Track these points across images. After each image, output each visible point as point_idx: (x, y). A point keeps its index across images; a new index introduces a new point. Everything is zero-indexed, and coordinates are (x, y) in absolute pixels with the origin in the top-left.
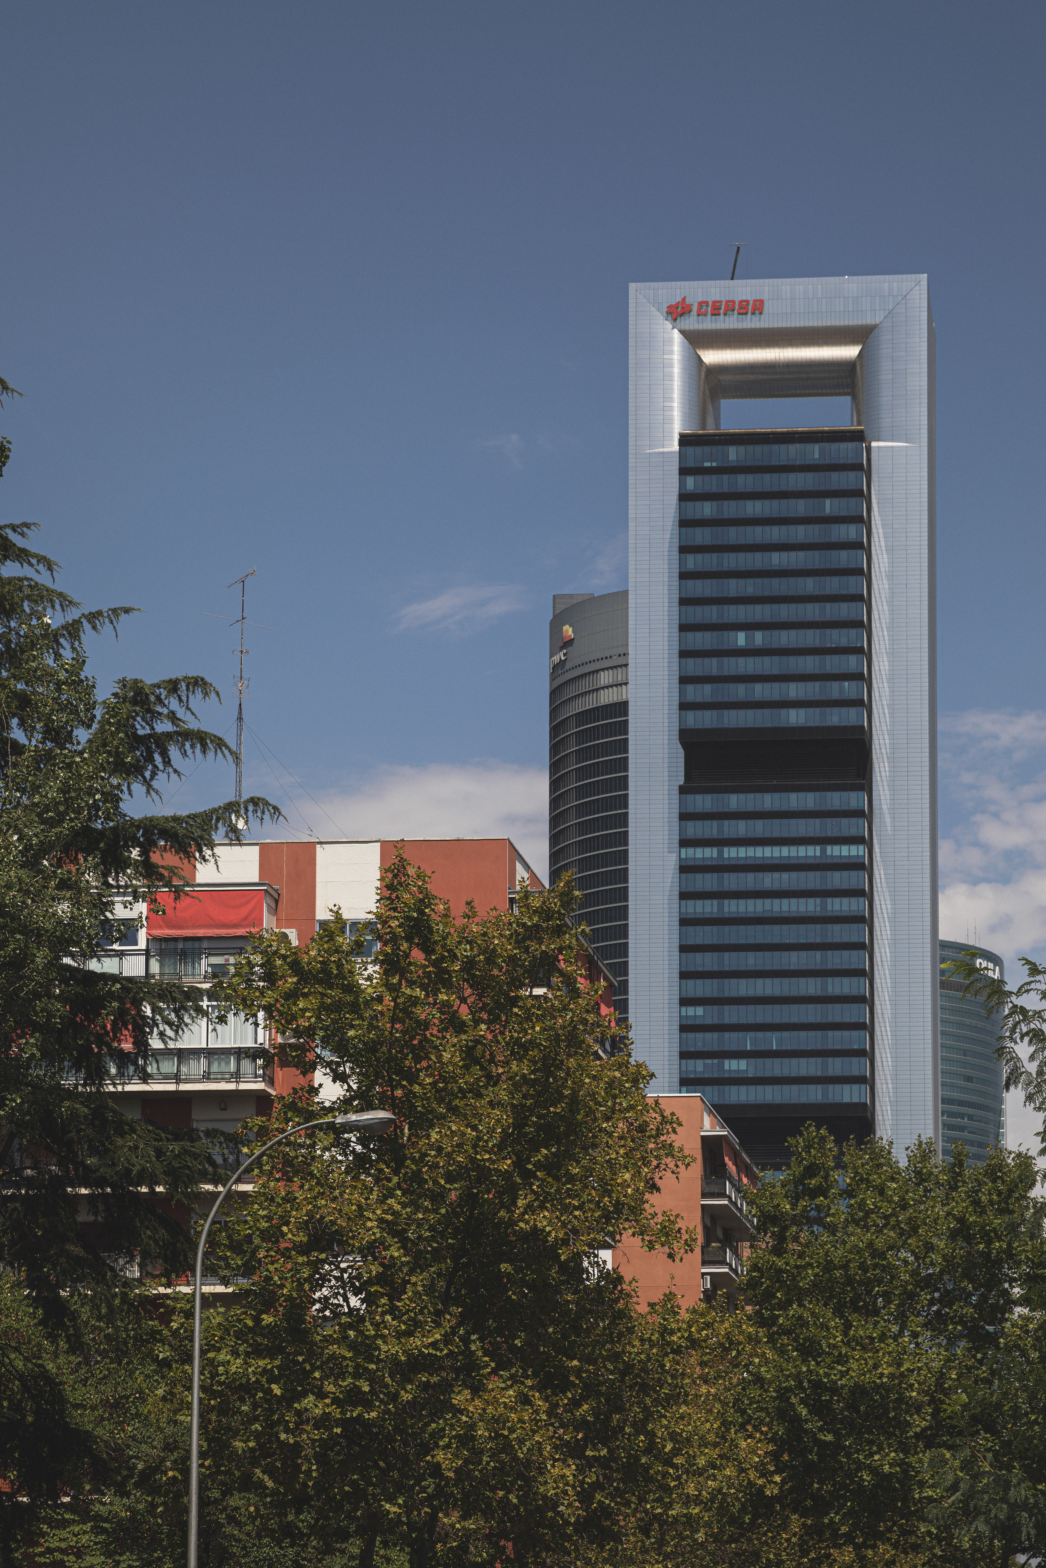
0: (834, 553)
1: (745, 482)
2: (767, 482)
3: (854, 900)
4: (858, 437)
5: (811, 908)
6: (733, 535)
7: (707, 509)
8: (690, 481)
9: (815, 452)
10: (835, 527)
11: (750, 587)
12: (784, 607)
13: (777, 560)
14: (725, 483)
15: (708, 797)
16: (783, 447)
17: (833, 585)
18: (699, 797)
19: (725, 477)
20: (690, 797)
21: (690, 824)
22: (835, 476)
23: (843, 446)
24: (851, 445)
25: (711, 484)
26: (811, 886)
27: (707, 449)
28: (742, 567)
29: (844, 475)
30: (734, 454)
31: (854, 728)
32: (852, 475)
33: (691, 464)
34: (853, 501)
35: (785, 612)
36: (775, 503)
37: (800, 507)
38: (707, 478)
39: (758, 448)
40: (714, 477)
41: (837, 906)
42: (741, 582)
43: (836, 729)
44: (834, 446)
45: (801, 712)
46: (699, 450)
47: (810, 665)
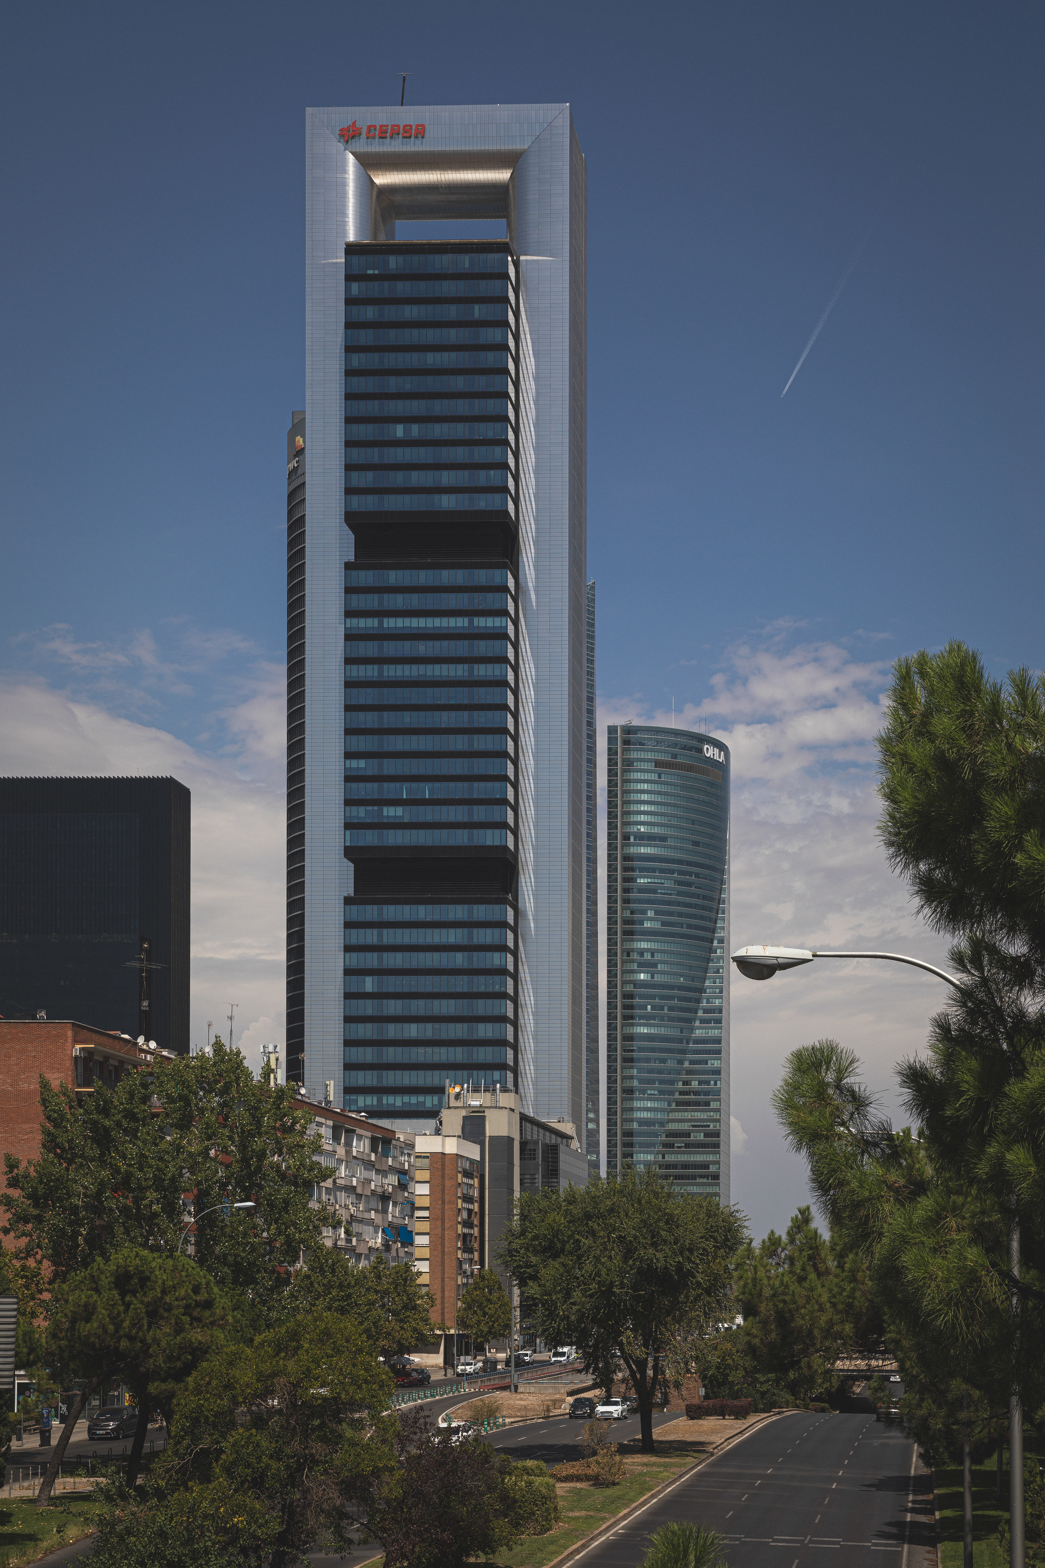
0: (482, 354)
1: (403, 288)
2: (423, 288)
3: (500, 667)
4: (504, 248)
5: (460, 673)
6: (393, 336)
7: (370, 313)
8: (355, 287)
9: (465, 262)
10: (482, 331)
11: (408, 384)
12: (437, 402)
13: (432, 359)
14: (385, 289)
15: (370, 573)
16: (437, 257)
17: (481, 383)
18: (362, 573)
19: (386, 283)
20: (354, 573)
21: (354, 597)
22: (483, 283)
23: (491, 256)
24: (500, 256)
25: (374, 289)
26: (459, 653)
27: (370, 258)
28: (400, 365)
29: (491, 283)
30: (394, 262)
31: (501, 514)
32: (499, 283)
33: (355, 272)
34: (499, 306)
35: (439, 407)
36: (430, 307)
37: (452, 312)
38: (370, 284)
39: (416, 258)
40: (377, 283)
41: (482, 671)
42: (400, 379)
43: (482, 512)
44: (483, 256)
45: (453, 497)
46: (363, 258)
47: (460, 454)
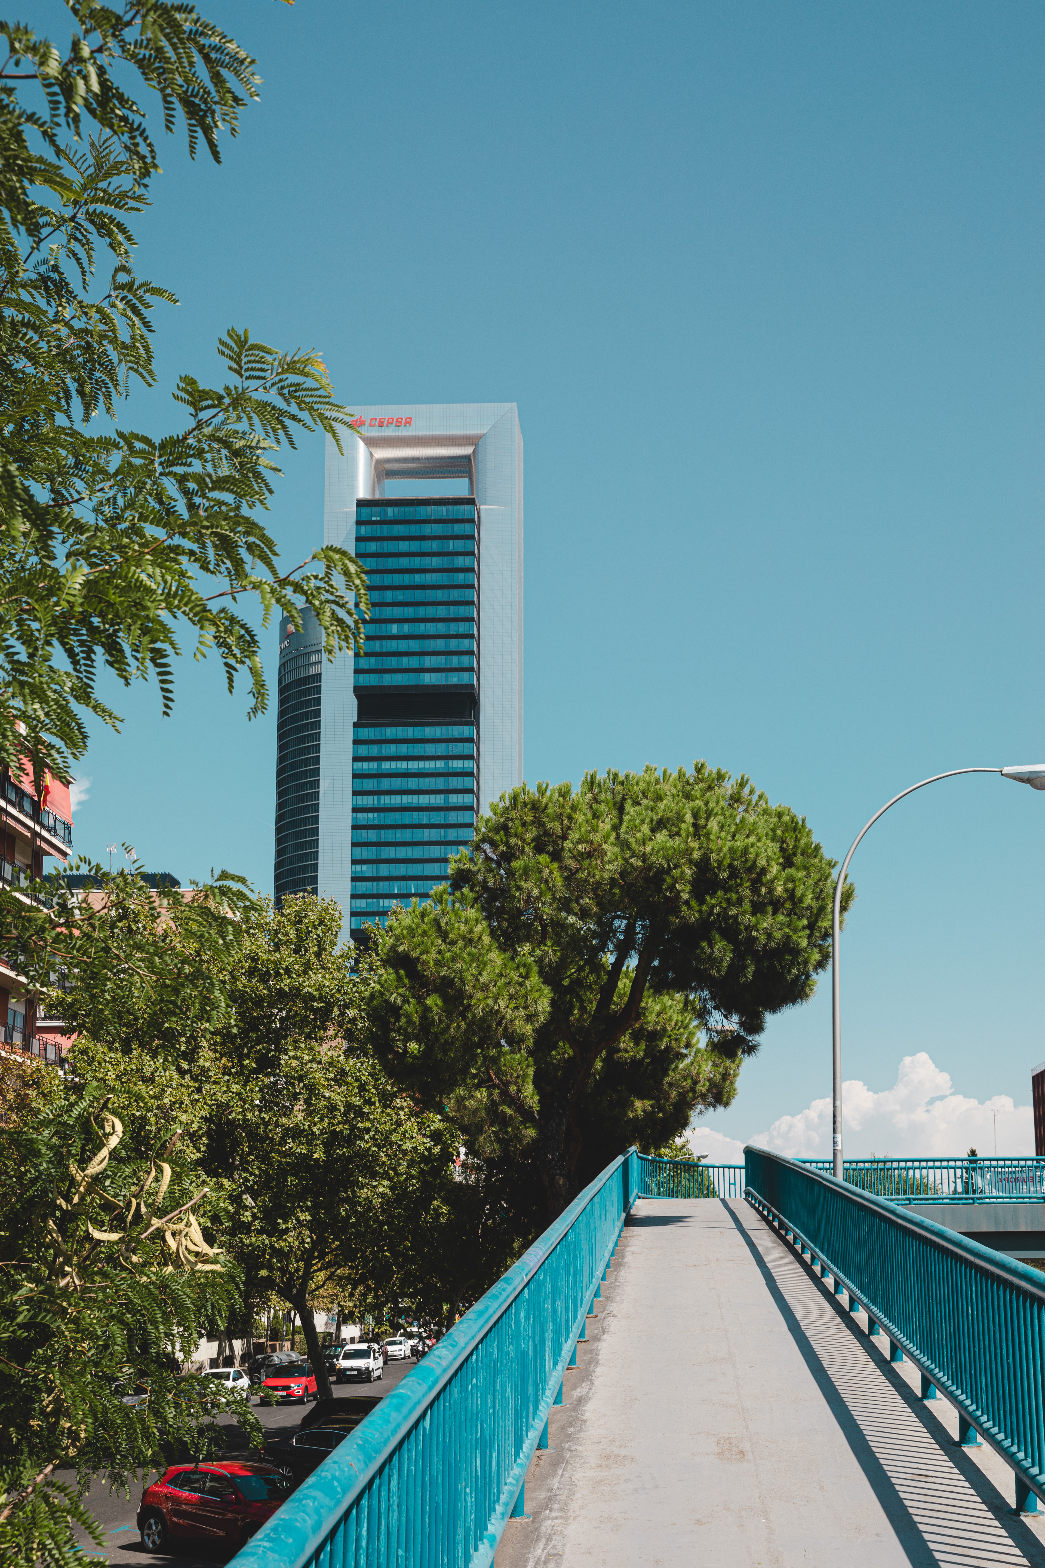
0: (455, 575)
1: (398, 530)
2: (412, 530)
3: (466, 796)
4: (471, 502)
5: (438, 801)
6: (390, 563)
7: (373, 547)
8: (363, 529)
9: (443, 511)
10: (456, 559)
11: (401, 596)
12: (422, 608)
13: (418, 579)
14: (385, 530)
15: (372, 729)
16: (423, 508)
17: (454, 595)
18: (366, 730)
19: (386, 526)
20: (360, 730)
21: (360, 747)
22: (456, 526)
23: (462, 507)
24: (467, 507)
25: (377, 531)
26: (438, 787)
27: (374, 509)
28: (396, 583)
29: (462, 525)
30: (391, 512)
31: (467, 686)
32: (467, 526)
33: (363, 518)
34: (467, 542)
35: (424, 612)
36: (418, 543)
37: (433, 546)
38: (374, 527)
39: (407, 509)
40: (379, 526)
41: (456, 799)
42: (395, 592)
43: (455, 686)
44: (456, 507)
45: (433, 675)
46: (369, 509)
47: (439, 645)
